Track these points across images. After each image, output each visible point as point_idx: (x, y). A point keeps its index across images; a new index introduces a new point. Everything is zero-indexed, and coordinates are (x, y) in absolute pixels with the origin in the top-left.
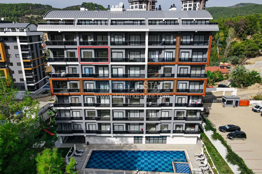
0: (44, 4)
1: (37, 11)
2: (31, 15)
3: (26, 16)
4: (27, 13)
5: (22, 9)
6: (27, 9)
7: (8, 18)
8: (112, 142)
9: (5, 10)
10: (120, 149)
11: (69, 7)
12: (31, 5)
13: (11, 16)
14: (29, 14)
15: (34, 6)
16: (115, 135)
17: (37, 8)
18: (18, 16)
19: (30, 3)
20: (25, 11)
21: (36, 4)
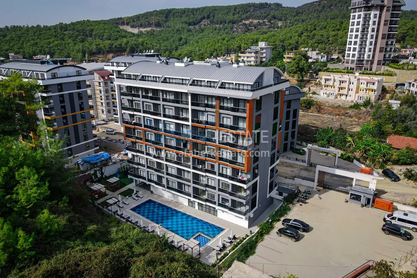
0: (272, 3)
1: (259, 14)
2: (250, 20)
3: (244, 22)
4: (246, 17)
5: (240, 13)
6: (247, 12)
7: (222, 25)
8: (163, 194)
9: (220, 15)
10: (166, 204)
11: (307, 4)
12: (254, 5)
13: (225, 23)
14: (247, 19)
15: (256, 7)
16: (167, 190)
17: (260, 8)
18: (233, 22)
19: (253, 2)
20: (243, 14)
21: (259, 4)
